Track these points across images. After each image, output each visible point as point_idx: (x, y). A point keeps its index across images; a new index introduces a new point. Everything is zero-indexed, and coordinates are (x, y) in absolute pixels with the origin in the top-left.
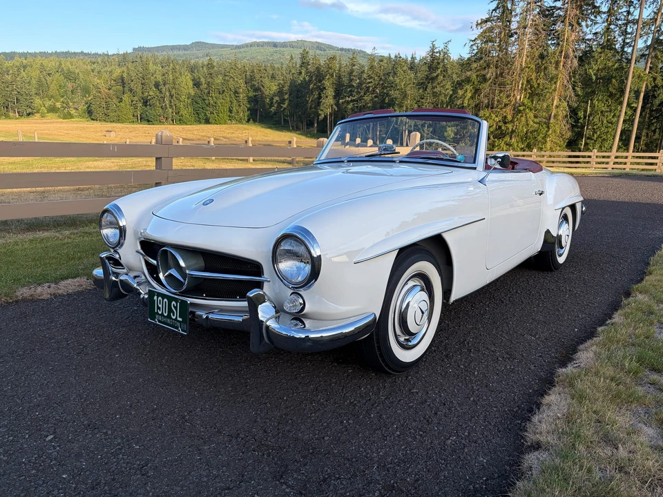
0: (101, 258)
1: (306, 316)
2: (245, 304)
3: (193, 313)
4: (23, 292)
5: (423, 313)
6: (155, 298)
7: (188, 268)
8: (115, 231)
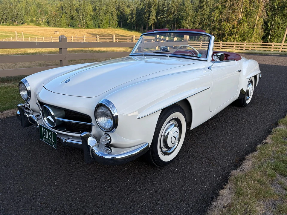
0: (18, 107)
1: (112, 145)
3: (59, 139)
5: (175, 138)
6: (42, 129)
7: (56, 116)
8: (26, 93)
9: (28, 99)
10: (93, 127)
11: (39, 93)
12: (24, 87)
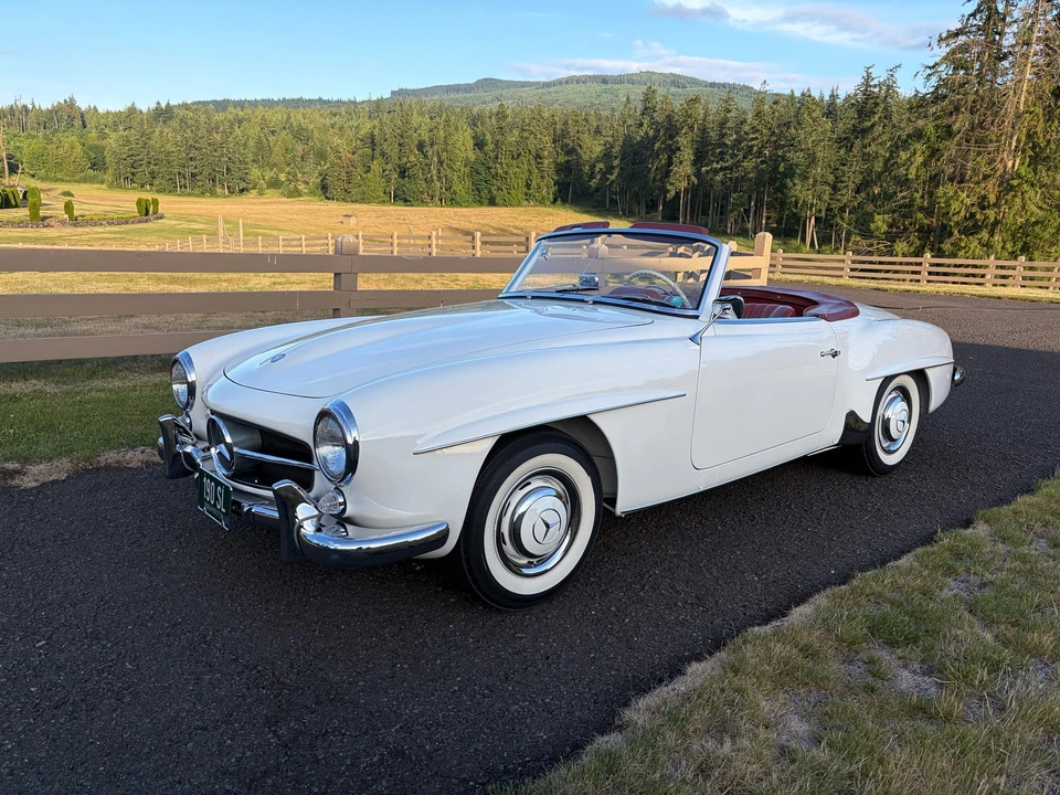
0: (160, 423)
1: (351, 521)
3: (239, 505)
4: (110, 457)
5: (548, 526)
6: (204, 480)
7: (236, 444)
8: (184, 388)
9: (189, 405)
10: (316, 473)
12: (182, 372)
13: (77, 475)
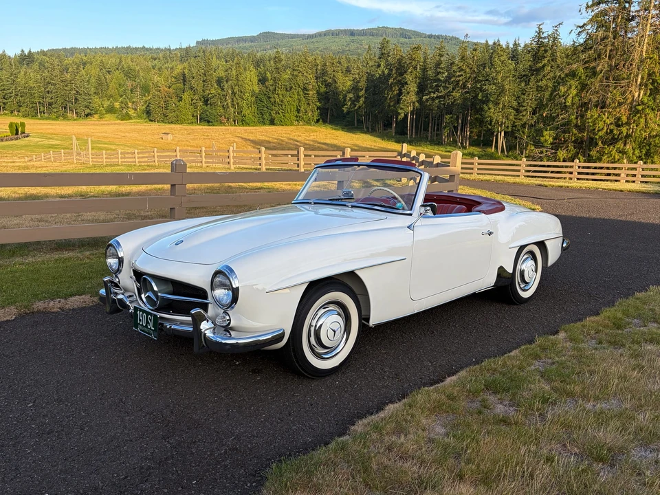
0: (104, 282)
1: (232, 329)
2: (190, 319)
3: (162, 324)
5: (335, 331)
6: (138, 312)
7: (160, 291)
8: (116, 260)
9: (119, 271)
10: (210, 305)
11: (136, 261)
12: (115, 251)
13: (21, 317)
